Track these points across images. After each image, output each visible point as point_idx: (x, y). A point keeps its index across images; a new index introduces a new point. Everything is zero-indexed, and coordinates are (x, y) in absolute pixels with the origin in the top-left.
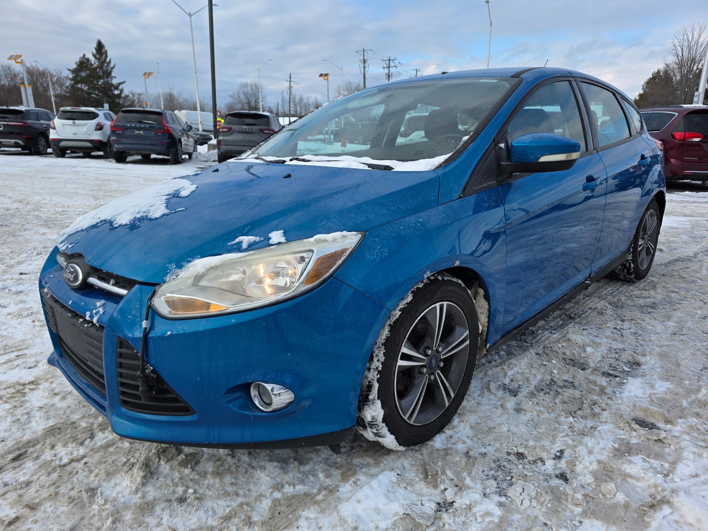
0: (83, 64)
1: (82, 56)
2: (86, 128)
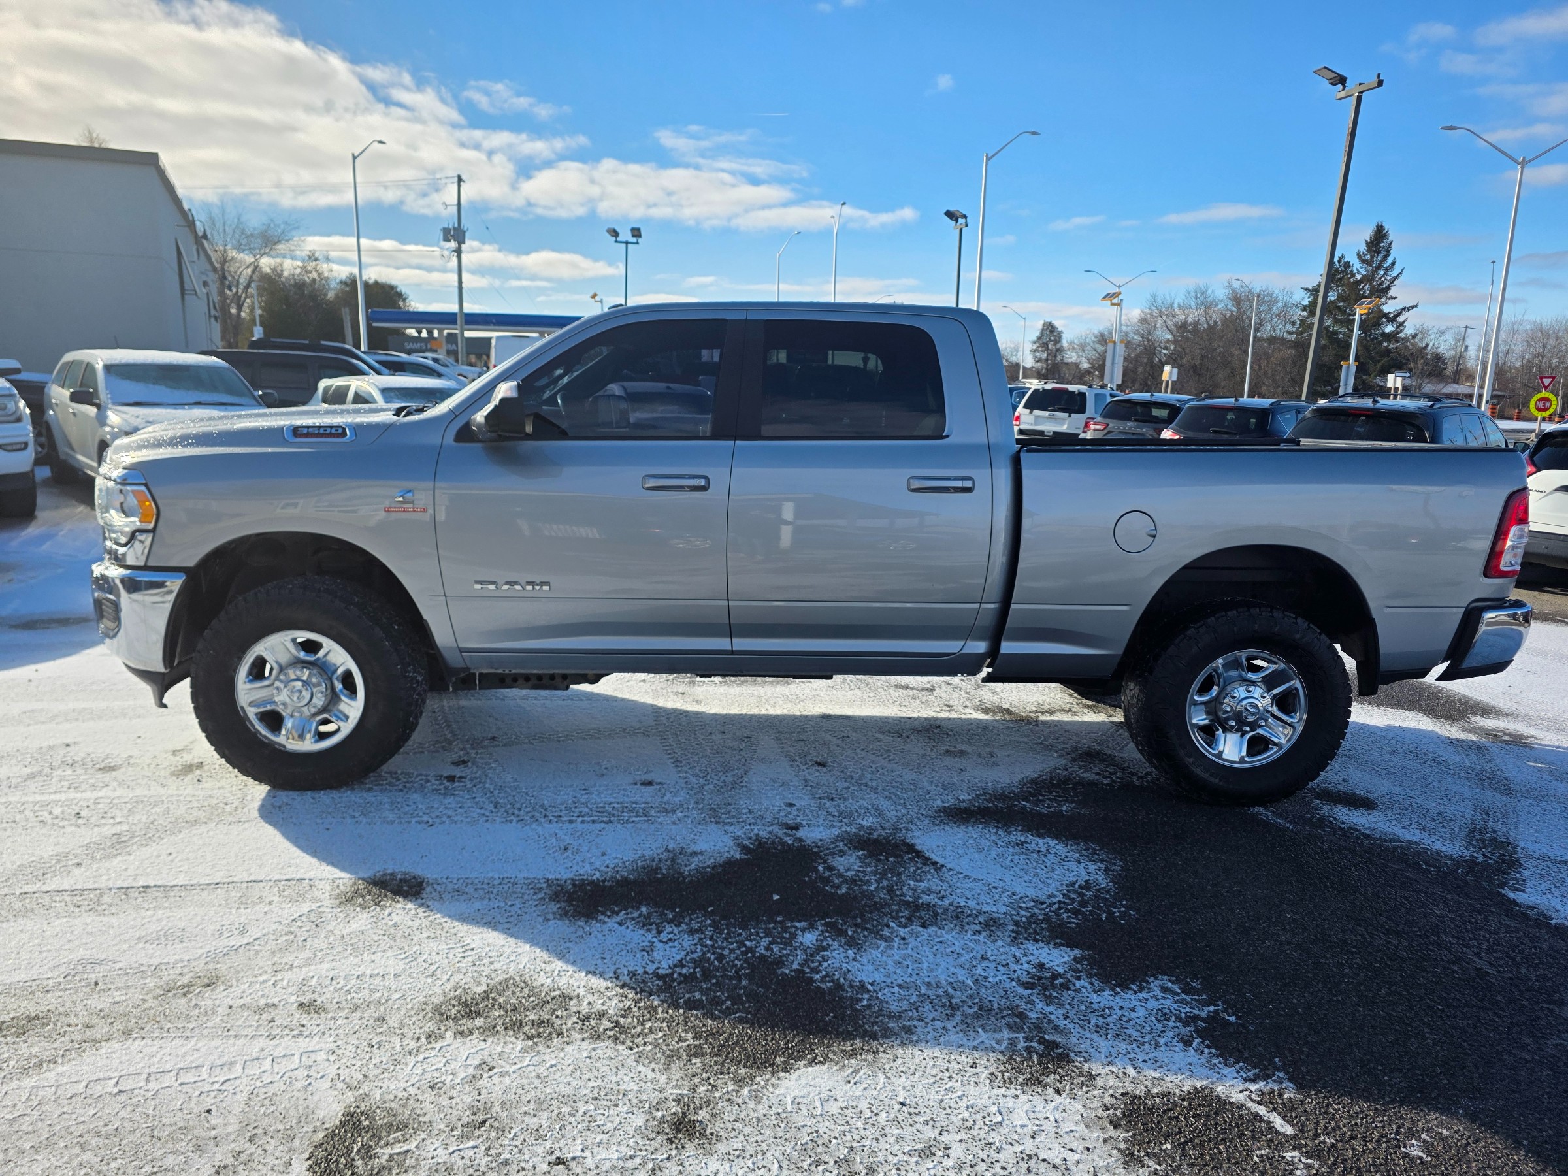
0: (1336, 274)
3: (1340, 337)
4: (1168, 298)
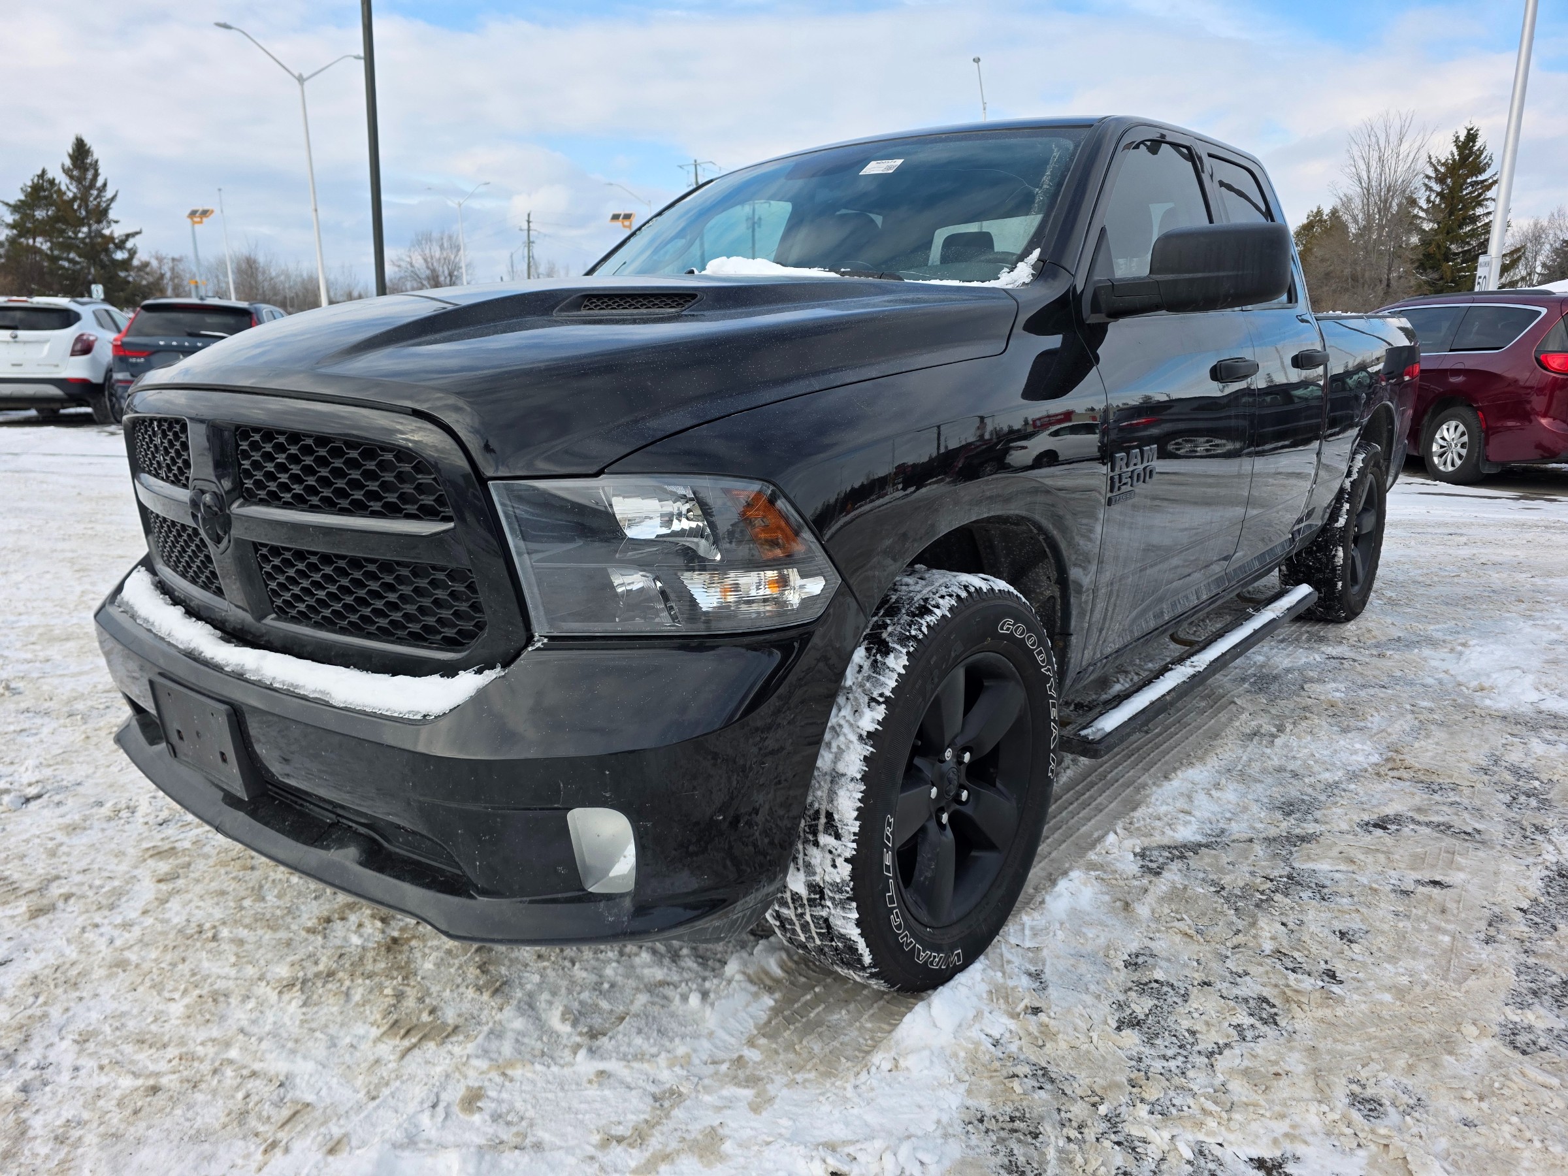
1: (38, 173)
2: (46, 348)
3: (66, 264)
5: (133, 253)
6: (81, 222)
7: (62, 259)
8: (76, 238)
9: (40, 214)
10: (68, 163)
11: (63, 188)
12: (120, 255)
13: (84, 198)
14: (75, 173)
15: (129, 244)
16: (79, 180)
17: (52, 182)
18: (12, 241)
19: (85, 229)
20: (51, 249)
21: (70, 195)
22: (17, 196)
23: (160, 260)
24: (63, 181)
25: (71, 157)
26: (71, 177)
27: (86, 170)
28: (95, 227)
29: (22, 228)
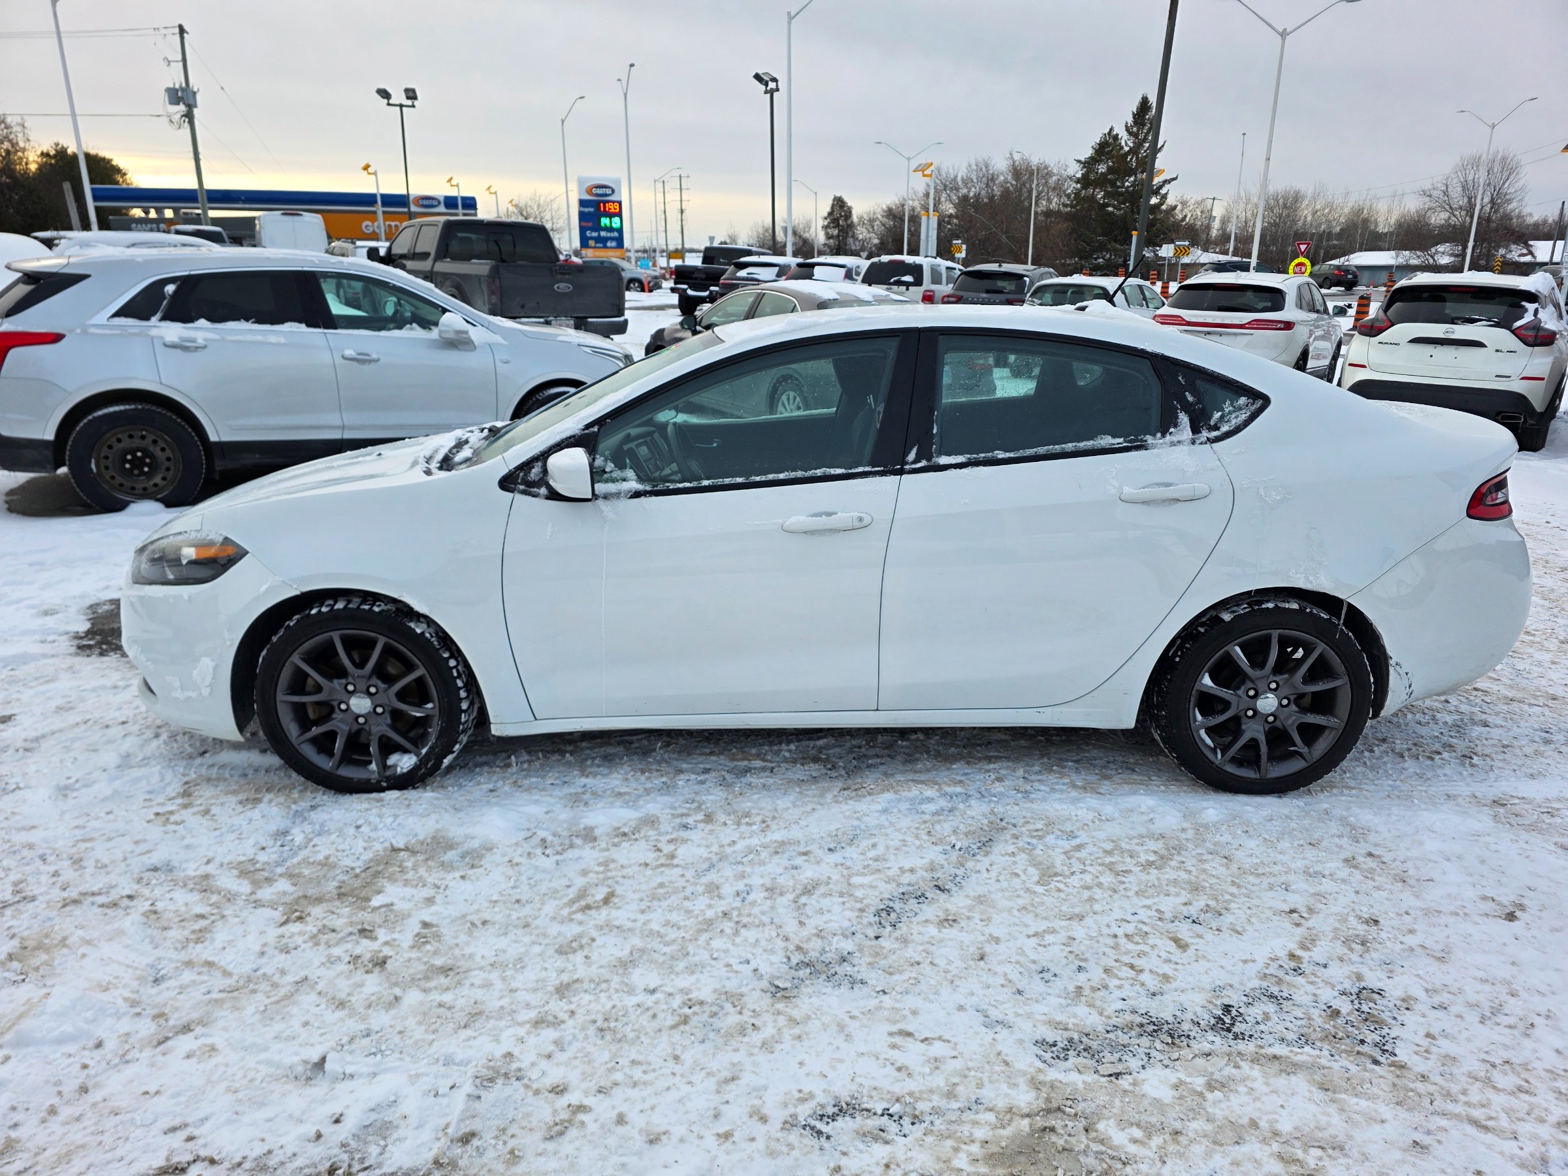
0: (1107, 147)
1: (1107, 131)
3: (1110, 209)
4: (951, 171)
5: (1164, 197)
6: (1131, 172)
7: (1109, 205)
8: (1123, 186)
9: (1102, 168)
10: (1130, 120)
11: (1123, 143)
12: (1154, 200)
13: (1134, 151)
14: (1135, 129)
15: (1163, 191)
16: (1135, 135)
17: (1116, 138)
18: (1077, 194)
19: (1132, 179)
20: (1104, 197)
21: (1127, 149)
22: (1087, 153)
23: (1184, 203)
24: (1124, 136)
25: (1134, 115)
26: (1130, 133)
27: (1144, 125)
28: (1139, 176)
29: (1085, 181)
